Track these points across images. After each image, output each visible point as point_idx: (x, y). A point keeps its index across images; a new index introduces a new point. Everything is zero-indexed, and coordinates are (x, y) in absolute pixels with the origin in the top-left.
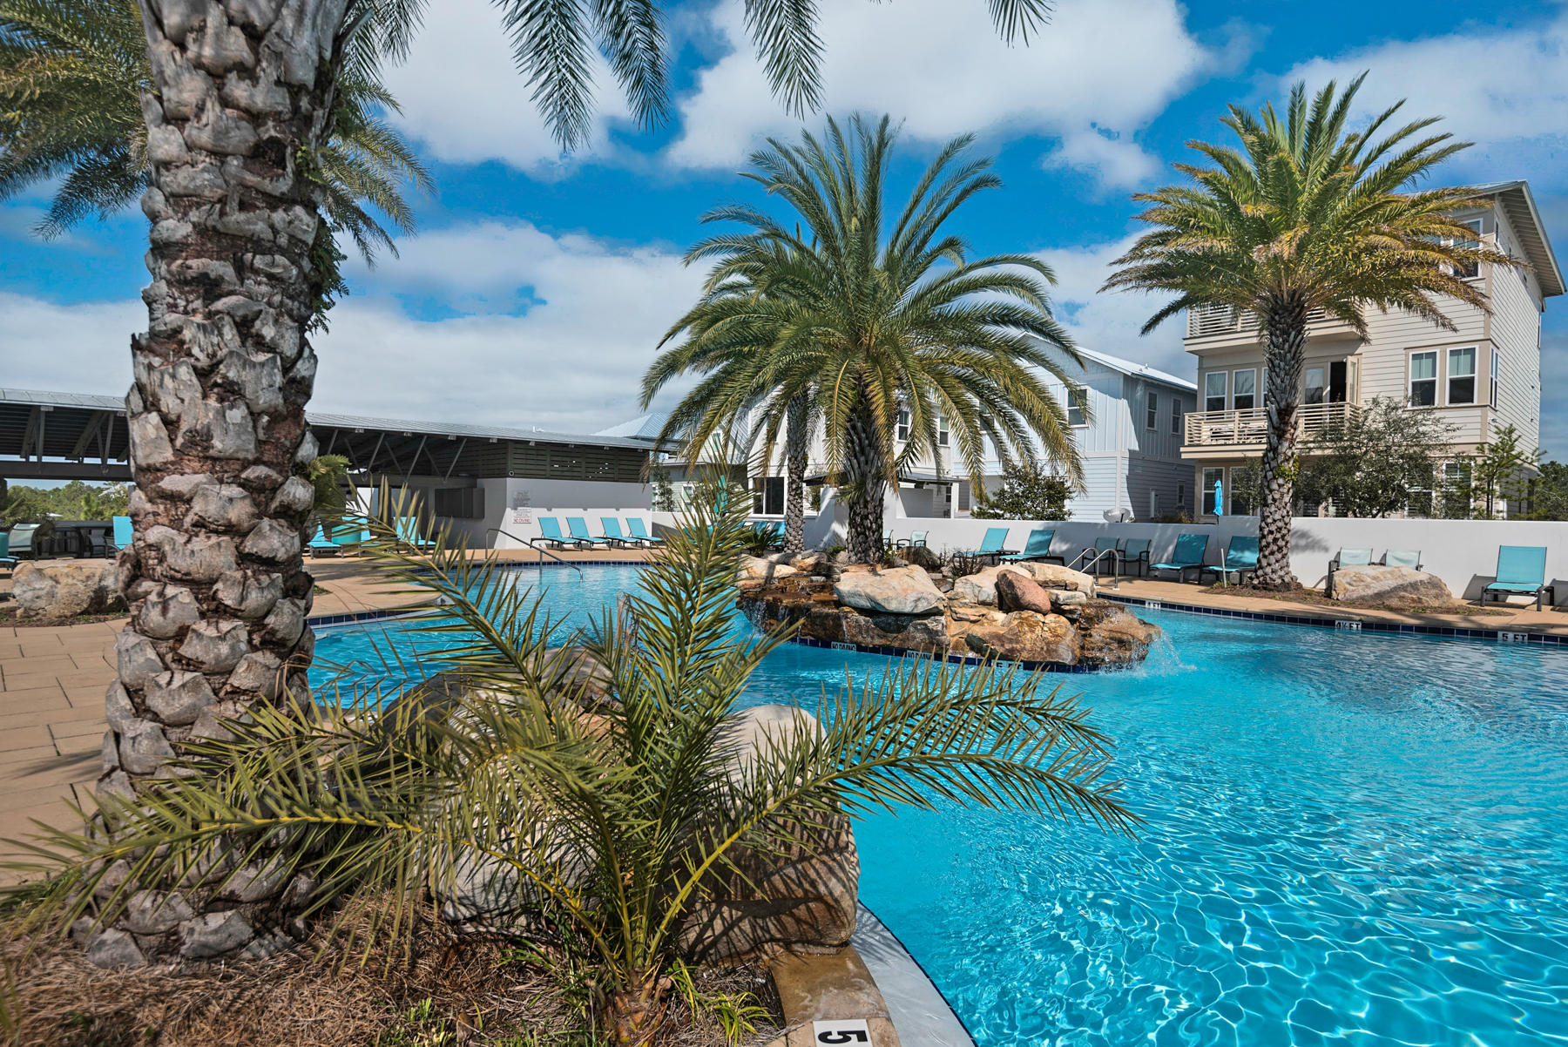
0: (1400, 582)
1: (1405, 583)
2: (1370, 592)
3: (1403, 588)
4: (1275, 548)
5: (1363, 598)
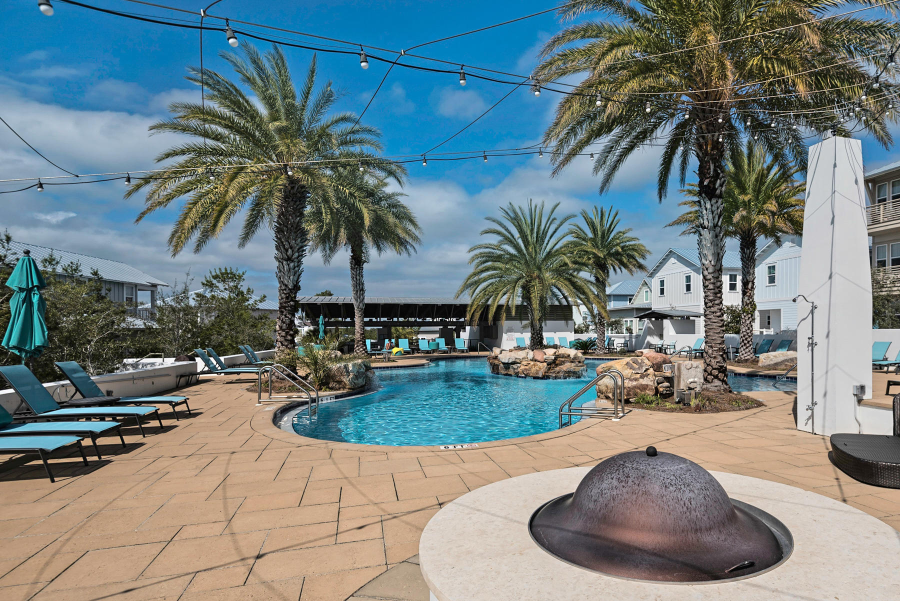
0: (786, 358)
1: (788, 359)
2: (772, 363)
3: (787, 360)
4: (743, 344)
5: (769, 365)
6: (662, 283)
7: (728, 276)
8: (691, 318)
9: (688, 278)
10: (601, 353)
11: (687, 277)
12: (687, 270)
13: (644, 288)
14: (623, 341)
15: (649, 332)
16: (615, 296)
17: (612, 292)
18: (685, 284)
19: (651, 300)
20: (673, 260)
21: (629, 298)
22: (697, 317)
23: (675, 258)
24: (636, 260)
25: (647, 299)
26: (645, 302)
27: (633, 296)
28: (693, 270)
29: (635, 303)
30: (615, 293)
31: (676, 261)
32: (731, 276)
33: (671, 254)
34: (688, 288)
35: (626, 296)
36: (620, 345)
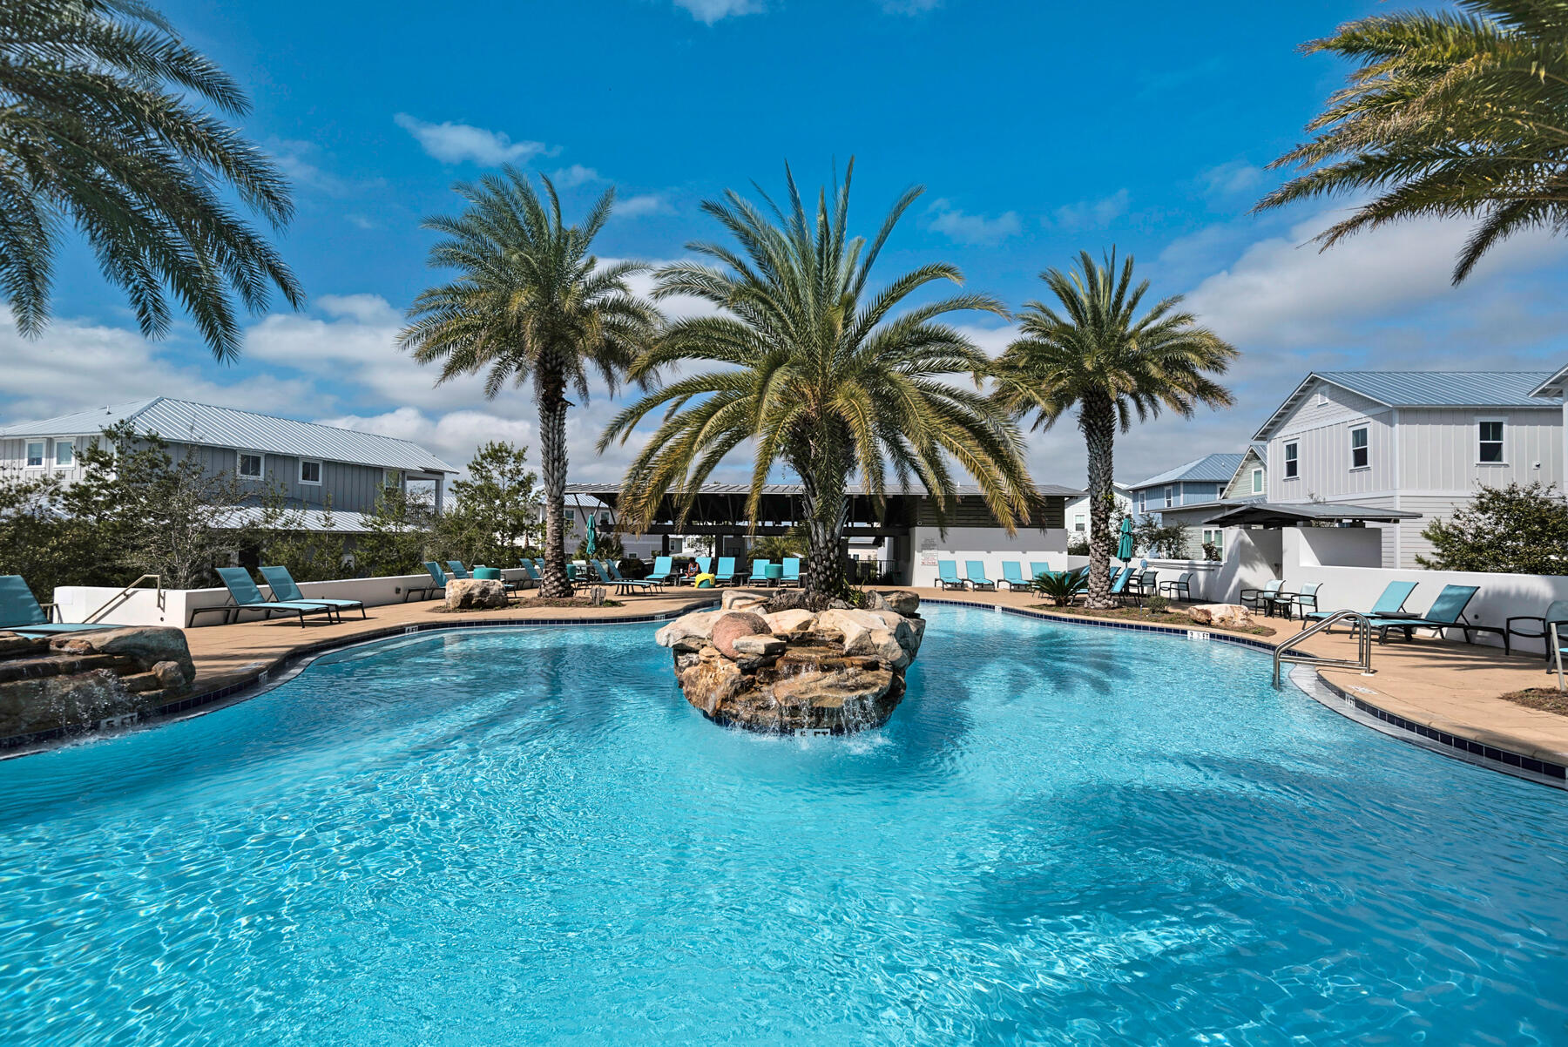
6: (1292, 450)
7: (1477, 428)
8: (1369, 524)
9: (1360, 436)
10: (1098, 605)
11: (1355, 433)
12: (1356, 417)
13: (1251, 465)
14: (1176, 575)
15: (1244, 556)
16: (1187, 483)
17: (1183, 475)
18: (1351, 449)
19: (1266, 490)
20: (1317, 399)
21: (1218, 485)
22: (1388, 521)
23: (1323, 394)
24: (1194, 375)
25: (1258, 488)
26: (1254, 493)
27: (1226, 483)
28: (1373, 416)
29: (1230, 497)
30: (1187, 478)
31: (1327, 400)
32: (1484, 427)
33: (1312, 384)
34: (1361, 458)
35: (1214, 483)
36: (1168, 585)
